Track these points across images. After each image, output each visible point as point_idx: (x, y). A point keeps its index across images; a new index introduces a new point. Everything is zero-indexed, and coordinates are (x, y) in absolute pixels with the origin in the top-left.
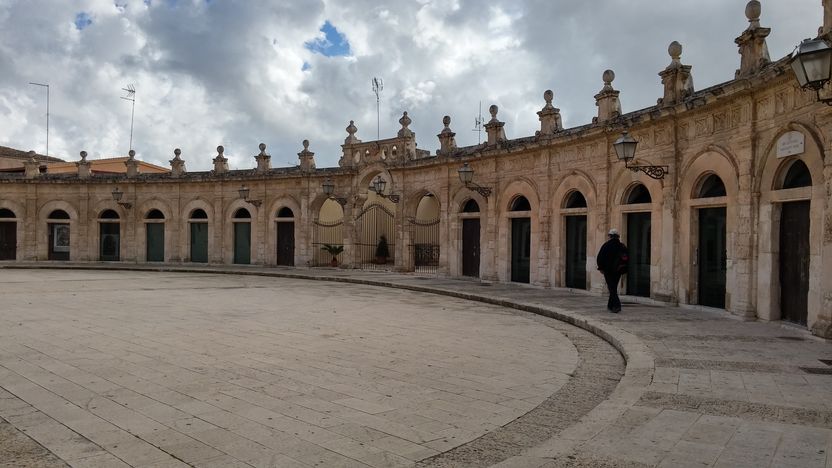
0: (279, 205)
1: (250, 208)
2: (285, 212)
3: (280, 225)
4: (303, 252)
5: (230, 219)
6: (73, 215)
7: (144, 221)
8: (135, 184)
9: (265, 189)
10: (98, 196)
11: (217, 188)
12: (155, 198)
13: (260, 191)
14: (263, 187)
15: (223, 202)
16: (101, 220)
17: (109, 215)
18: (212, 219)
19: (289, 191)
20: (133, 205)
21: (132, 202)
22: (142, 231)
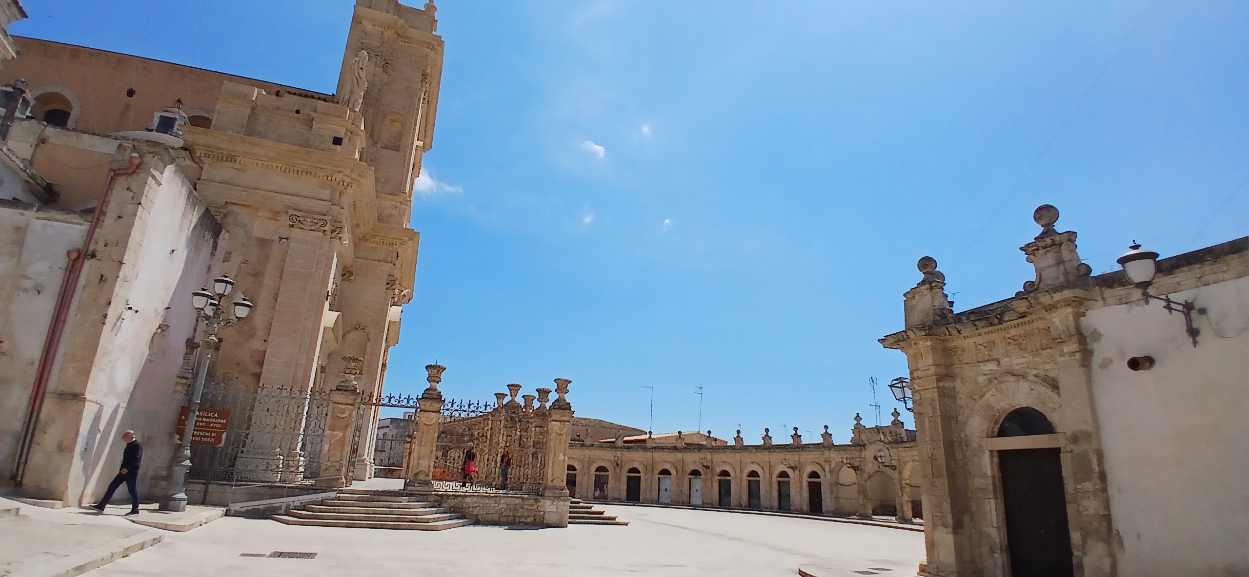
0: (809, 469)
1: (790, 471)
2: (814, 475)
3: (810, 484)
4: (830, 504)
5: (775, 479)
6: (673, 472)
7: (717, 478)
8: (711, 453)
9: (799, 458)
10: (688, 460)
11: (765, 457)
12: (724, 462)
13: (796, 459)
14: (798, 457)
15: (770, 467)
16: (690, 476)
17: (695, 473)
18: (763, 478)
19: (816, 460)
20: (710, 467)
21: (709, 464)
22: (716, 485)
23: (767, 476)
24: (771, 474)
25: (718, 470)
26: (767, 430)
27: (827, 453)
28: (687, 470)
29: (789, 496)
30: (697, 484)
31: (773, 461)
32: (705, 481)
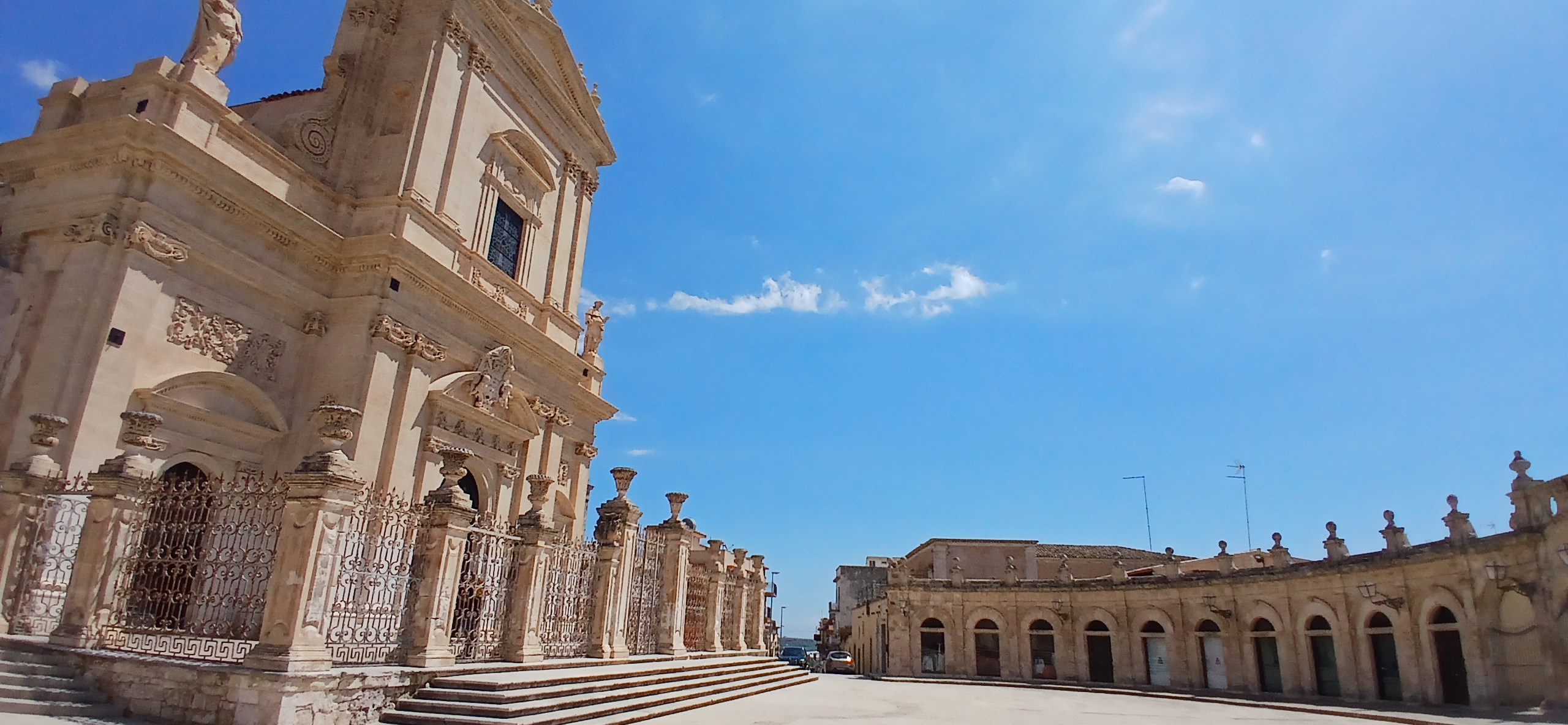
0: (1429, 604)
2: (1443, 615)
3: (1437, 637)
4: (1481, 680)
6: (1167, 626)
7: (1249, 635)
8: (1230, 584)
9: (1406, 579)
10: (1191, 602)
11: (1335, 584)
12: (1258, 602)
13: (1398, 584)
14: (1401, 578)
15: (1348, 604)
16: (1202, 634)
17: (1207, 626)
18: (1338, 630)
19: (1442, 581)
20: (1234, 613)
21: (1230, 607)
22: (1249, 649)
23: (1346, 625)
24: (1352, 620)
25: (1249, 618)
26: (1331, 526)
27: (1462, 561)
28: (1191, 620)
29: (1395, 666)
30: (1215, 648)
31: (1353, 593)
32: (1227, 643)
